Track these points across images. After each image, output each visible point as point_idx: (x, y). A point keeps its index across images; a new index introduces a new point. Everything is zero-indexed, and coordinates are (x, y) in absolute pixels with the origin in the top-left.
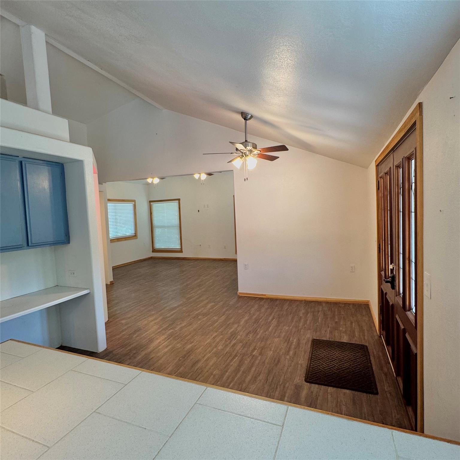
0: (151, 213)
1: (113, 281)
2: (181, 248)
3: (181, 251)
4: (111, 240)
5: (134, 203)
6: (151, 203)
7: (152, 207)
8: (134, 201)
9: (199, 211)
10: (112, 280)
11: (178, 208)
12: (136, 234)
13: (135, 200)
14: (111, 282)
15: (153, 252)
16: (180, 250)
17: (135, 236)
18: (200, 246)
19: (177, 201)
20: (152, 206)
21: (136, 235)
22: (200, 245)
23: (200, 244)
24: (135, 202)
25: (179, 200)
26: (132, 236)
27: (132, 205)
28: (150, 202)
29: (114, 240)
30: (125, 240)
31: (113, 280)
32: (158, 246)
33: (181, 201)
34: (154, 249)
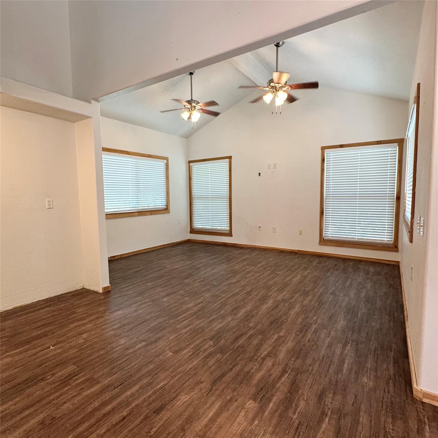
0: (190, 179)
1: (109, 286)
2: (231, 230)
3: (230, 234)
4: (106, 214)
5: (166, 162)
6: (191, 164)
7: (191, 170)
8: (166, 159)
9: (260, 174)
10: (108, 284)
11: (228, 171)
12: (167, 206)
13: (168, 158)
14: (104, 288)
15: (191, 232)
16: (229, 232)
17: (166, 210)
18: (259, 229)
19: (227, 160)
20: (192, 168)
21: (167, 208)
22: (260, 227)
23: (260, 225)
24: (168, 161)
25: (230, 158)
26: (161, 209)
27: (164, 164)
28: (190, 162)
29: (135, 214)
30: (151, 214)
31: (110, 284)
32: (198, 225)
33: (232, 160)
34: (193, 229)
